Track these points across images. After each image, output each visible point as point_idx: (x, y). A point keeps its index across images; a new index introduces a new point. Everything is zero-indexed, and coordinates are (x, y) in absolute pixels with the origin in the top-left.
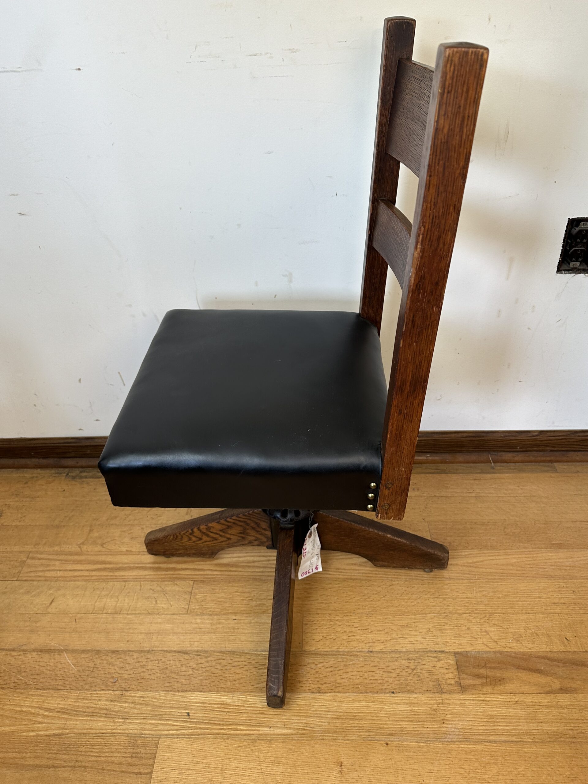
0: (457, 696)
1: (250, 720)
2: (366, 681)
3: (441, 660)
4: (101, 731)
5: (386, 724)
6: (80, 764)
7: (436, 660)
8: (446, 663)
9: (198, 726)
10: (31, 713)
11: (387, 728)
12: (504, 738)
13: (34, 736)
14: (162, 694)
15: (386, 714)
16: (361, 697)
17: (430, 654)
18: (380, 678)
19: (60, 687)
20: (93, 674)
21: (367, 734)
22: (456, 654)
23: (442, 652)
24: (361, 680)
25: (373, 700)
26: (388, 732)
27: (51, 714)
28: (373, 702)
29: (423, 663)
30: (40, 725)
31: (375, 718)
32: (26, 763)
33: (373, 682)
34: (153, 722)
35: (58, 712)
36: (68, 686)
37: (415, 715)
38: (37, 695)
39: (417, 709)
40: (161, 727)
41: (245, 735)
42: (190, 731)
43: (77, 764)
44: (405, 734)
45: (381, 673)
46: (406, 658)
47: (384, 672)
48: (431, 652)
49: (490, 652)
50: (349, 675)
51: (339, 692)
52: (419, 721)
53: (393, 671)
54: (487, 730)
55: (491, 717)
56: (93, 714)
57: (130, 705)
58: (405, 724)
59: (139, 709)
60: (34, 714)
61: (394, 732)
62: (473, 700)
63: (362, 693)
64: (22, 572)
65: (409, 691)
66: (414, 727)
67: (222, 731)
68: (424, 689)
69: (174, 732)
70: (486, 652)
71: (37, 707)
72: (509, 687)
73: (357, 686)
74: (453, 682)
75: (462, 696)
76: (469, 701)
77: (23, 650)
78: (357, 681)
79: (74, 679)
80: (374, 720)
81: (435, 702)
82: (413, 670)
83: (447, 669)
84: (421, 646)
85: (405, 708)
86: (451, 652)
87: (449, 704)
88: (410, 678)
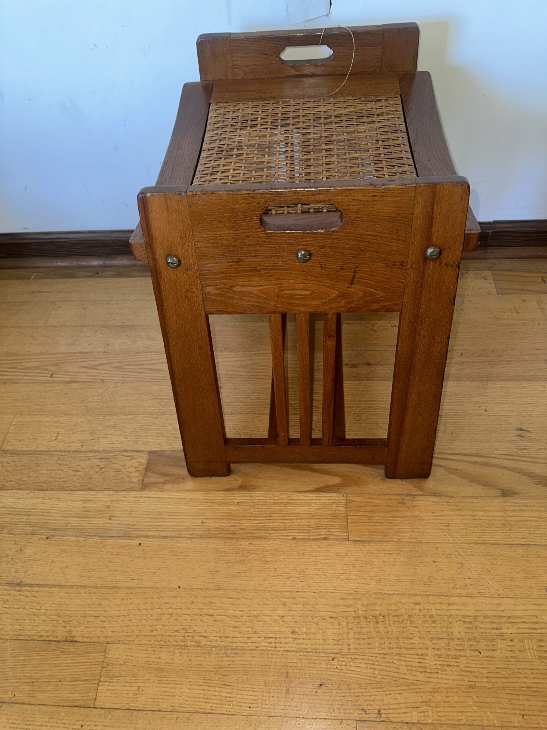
0: (134, 493)
2: (52, 479)
3: (134, 459)
5: (53, 520)
7: (129, 458)
8: (138, 462)
11: (53, 523)
12: (162, 534)
15: (57, 510)
17: (125, 453)
18: (66, 476)
21: (32, 529)
22: (151, 452)
23: (138, 451)
24: (47, 478)
25: (51, 497)
26: (53, 527)
28: (50, 499)
29: (115, 462)
31: (46, 514)
33: (58, 480)
37: (85, 511)
39: (90, 505)
44: (69, 529)
45: (70, 471)
46: (99, 457)
47: (73, 470)
48: (127, 451)
50: (37, 474)
51: (20, 489)
52: (87, 517)
53: (81, 470)
54: (150, 526)
55: (160, 513)
58: (72, 521)
61: (58, 527)
62: (149, 497)
63: (42, 490)
65: (89, 488)
66: (81, 522)
68: (105, 487)
73: (40, 484)
74: (135, 480)
75: (138, 494)
76: (144, 498)
78: (42, 479)
80: (44, 515)
81: (110, 499)
82: (102, 468)
83: (136, 467)
84: (119, 446)
85: (80, 504)
86: (147, 451)
87: (123, 501)
88: (96, 476)
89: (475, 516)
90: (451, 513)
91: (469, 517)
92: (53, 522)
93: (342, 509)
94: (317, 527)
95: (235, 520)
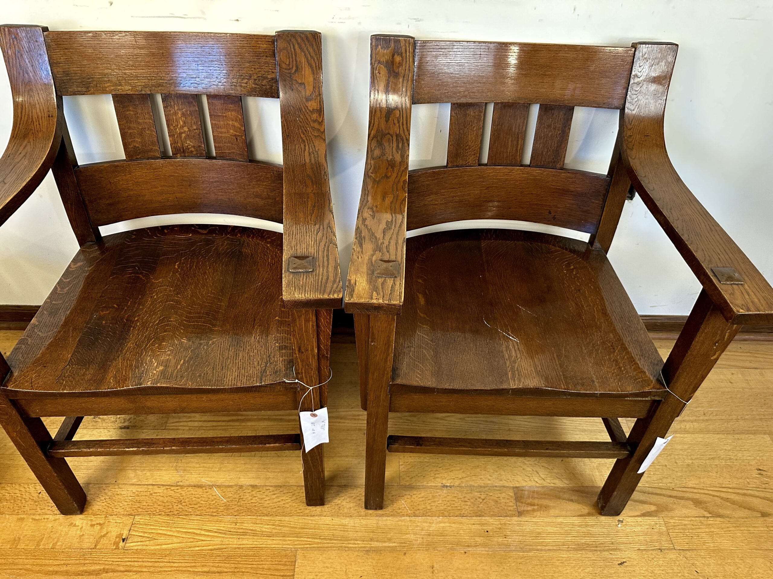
0: (515, 518)
1: (364, 536)
2: (449, 508)
3: (504, 492)
4: (251, 546)
6: (238, 570)
7: (500, 492)
8: (508, 495)
9: (325, 542)
10: (194, 533)
12: (547, 548)
13: (199, 550)
14: (296, 518)
15: (464, 532)
16: (445, 519)
17: (495, 488)
18: (459, 506)
19: (215, 514)
20: (239, 503)
21: (450, 546)
22: (514, 488)
23: (504, 487)
24: (445, 507)
25: (454, 521)
26: (466, 544)
27: (210, 534)
28: (454, 523)
29: (491, 495)
30: (203, 542)
32: (196, 570)
33: (454, 508)
34: (290, 539)
35: (216, 532)
36: (221, 513)
37: (485, 532)
38: (197, 520)
39: (486, 528)
40: (298, 543)
41: (361, 547)
42: (320, 545)
43: (236, 570)
44: (478, 545)
45: (460, 502)
46: (478, 490)
47: (462, 501)
48: (496, 486)
49: (539, 487)
50: (436, 504)
51: (429, 516)
52: (488, 536)
53: (468, 501)
54: (536, 542)
55: (539, 533)
56: (244, 534)
57: (272, 527)
58: (477, 539)
59: (279, 530)
60: (197, 534)
61: (470, 544)
62: (527, 521)
63: (446, 516)
64: (168, 422)
65: (480, 515)
67: (344, 545)
68: (492, 513)
69: (308, 546)
70: (537, 487)
71: (199, 529)
72: (552, 512)
73: (442, 512)
74: (512, 508)
75: (518, 519)
76: (523, 522)
77: (180, 486)
78: (442, 508)
79: (225, 507)
80: (456, 536)
81: (499, 523)
82: (483, 500)
83: (508, 499)
84: (489, 482)
85: (478, 527)
86: (511, 487)
87: (509, 524)
88: (481, 505)
89: (749, 530)
90: (734, 529)
91: (746, 532)
92: (464, 540)
93: (664, 529)
94: (651, 542)
95: (594, 537)
